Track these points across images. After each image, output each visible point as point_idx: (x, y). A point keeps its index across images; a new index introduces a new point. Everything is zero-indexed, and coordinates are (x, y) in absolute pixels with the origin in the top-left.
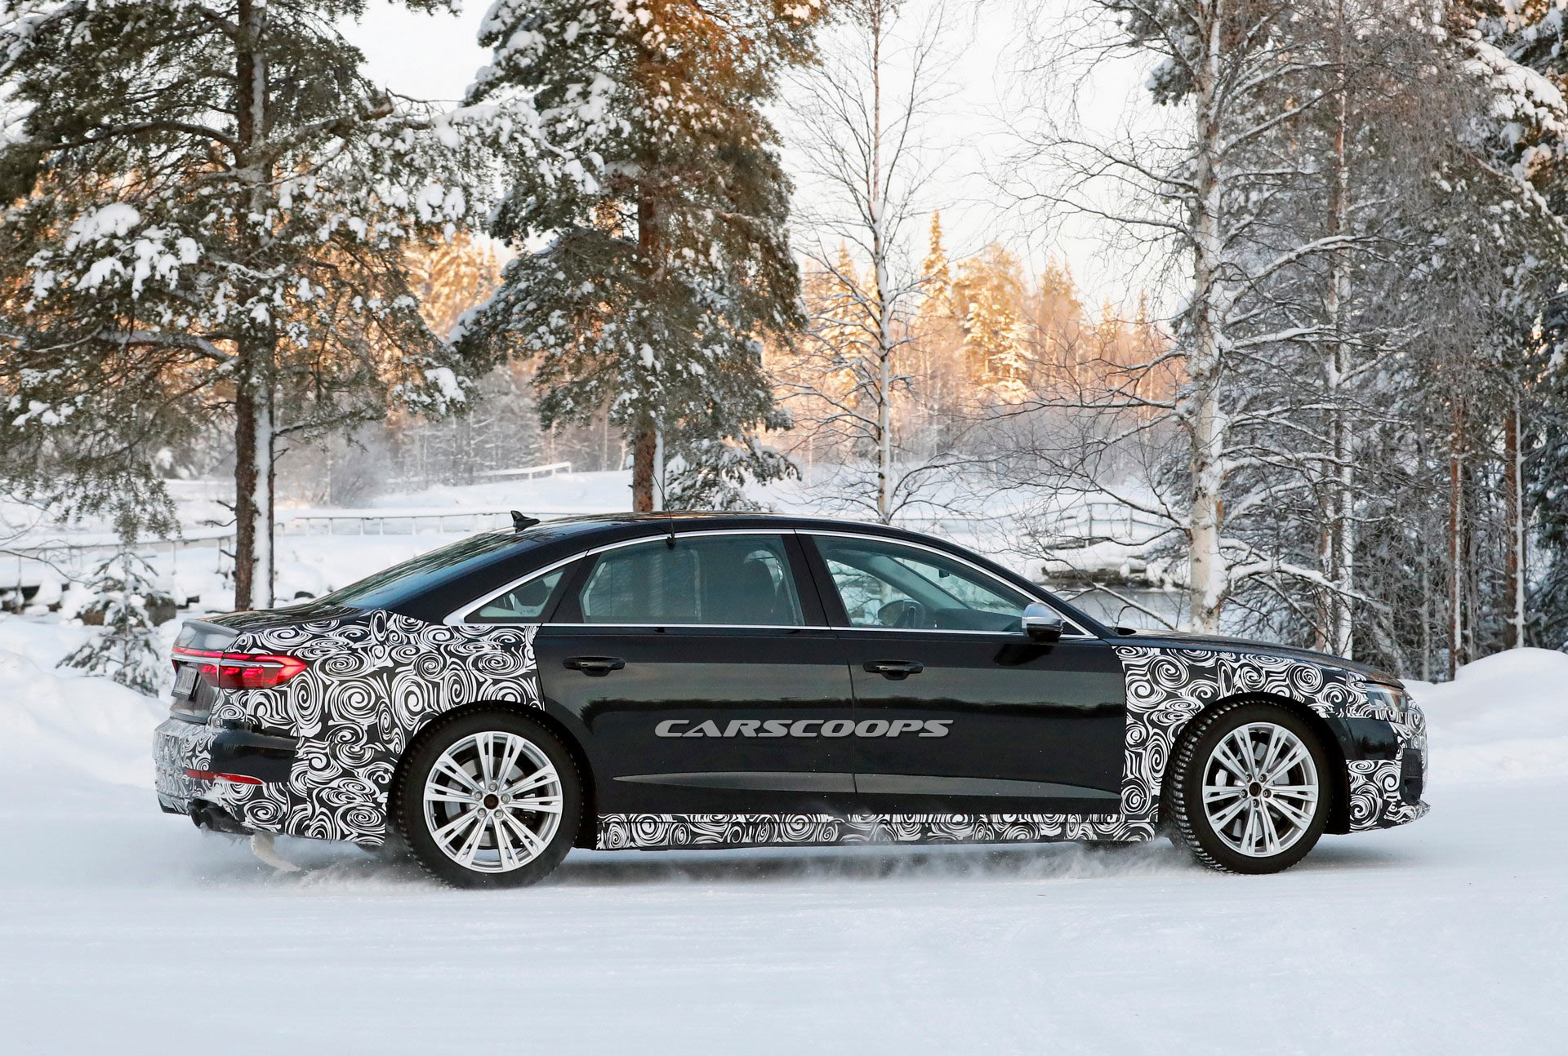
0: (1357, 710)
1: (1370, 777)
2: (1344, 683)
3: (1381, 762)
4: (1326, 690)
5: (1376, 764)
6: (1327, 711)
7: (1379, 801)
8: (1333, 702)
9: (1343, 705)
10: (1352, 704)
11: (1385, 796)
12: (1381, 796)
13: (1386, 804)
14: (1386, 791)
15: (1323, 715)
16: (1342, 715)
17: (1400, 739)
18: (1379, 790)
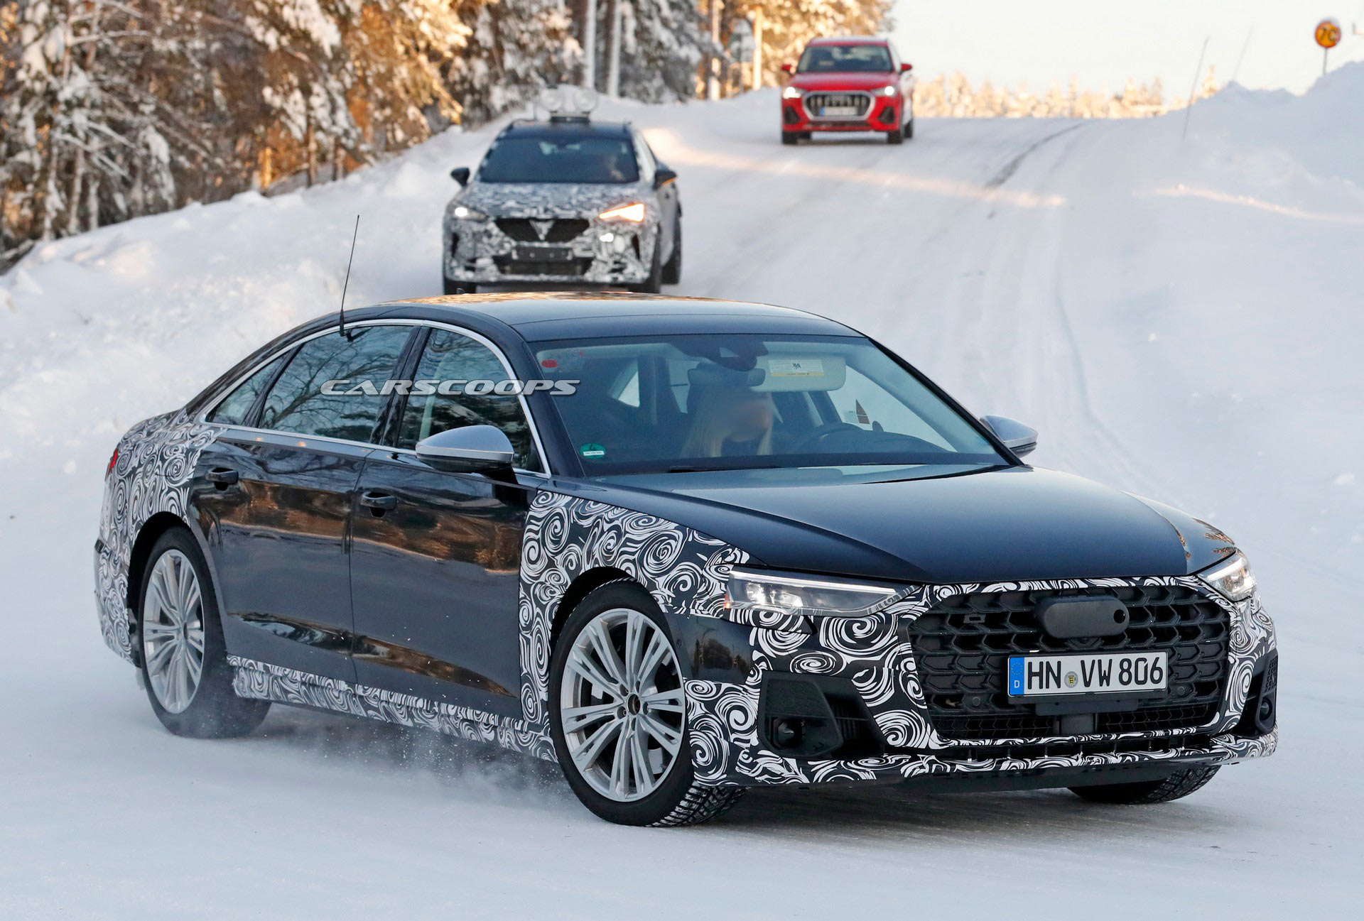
0: (705, 606)
1: (710, 705)
2: (702, 564)
3: (725, 686)
4: (673, 573)
5: (719, 687)
6: (666, 603)
7: (725, 744)
8: (677, 591)
9: (689, 597)
10: (702, 596)
11: (732, 737)
12: (727, 738)
13: (735, 750)
14: (734, 731)
15: (664, 610)
16: (682, 611)
17: (756, 655)
18: (723, 726)
